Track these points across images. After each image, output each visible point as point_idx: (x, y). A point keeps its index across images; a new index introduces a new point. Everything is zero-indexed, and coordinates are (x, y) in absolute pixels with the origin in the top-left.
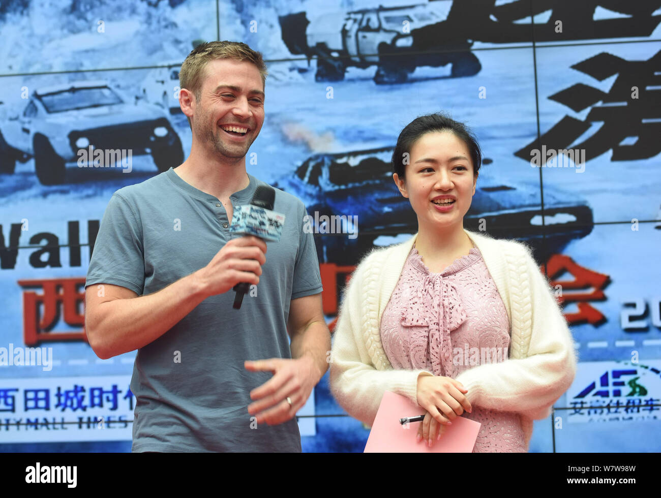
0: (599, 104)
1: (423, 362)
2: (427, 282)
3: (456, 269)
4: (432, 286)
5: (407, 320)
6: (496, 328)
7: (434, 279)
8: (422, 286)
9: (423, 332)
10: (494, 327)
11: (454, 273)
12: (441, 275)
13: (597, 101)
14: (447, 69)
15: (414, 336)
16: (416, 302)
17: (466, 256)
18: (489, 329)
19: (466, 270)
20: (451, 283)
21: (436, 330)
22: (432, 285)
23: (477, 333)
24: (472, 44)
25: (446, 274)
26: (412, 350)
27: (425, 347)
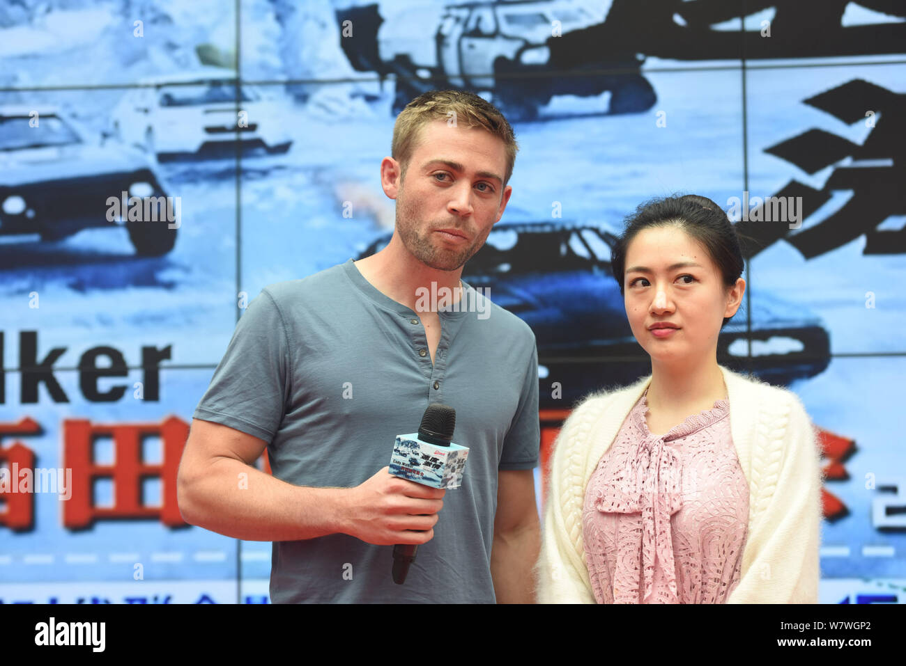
0: (847, 162)
1: (636, 569)
2: (641, 449)
3: (688, 429)
4: (647, 454)
5: (605, 504)
6: (729, 519)
7: (651, 444)
8: (635, 454)
9: (634, 524)
10: (725, 518)
11: (684, 436)
12: (662, 439)
13: (842, 157)
14: (602, 101)
15: (622, 530)
16: (621, 478)
17: (706, 412)
18: (716, 519)
19: (701, 432)
20: (674, 450)
21: (649, 518)
22: (648, 452)
23: (697, 524)
24: (642, 62)
25: (670, 436)
26: (620, 550)
27: (638, 545)
